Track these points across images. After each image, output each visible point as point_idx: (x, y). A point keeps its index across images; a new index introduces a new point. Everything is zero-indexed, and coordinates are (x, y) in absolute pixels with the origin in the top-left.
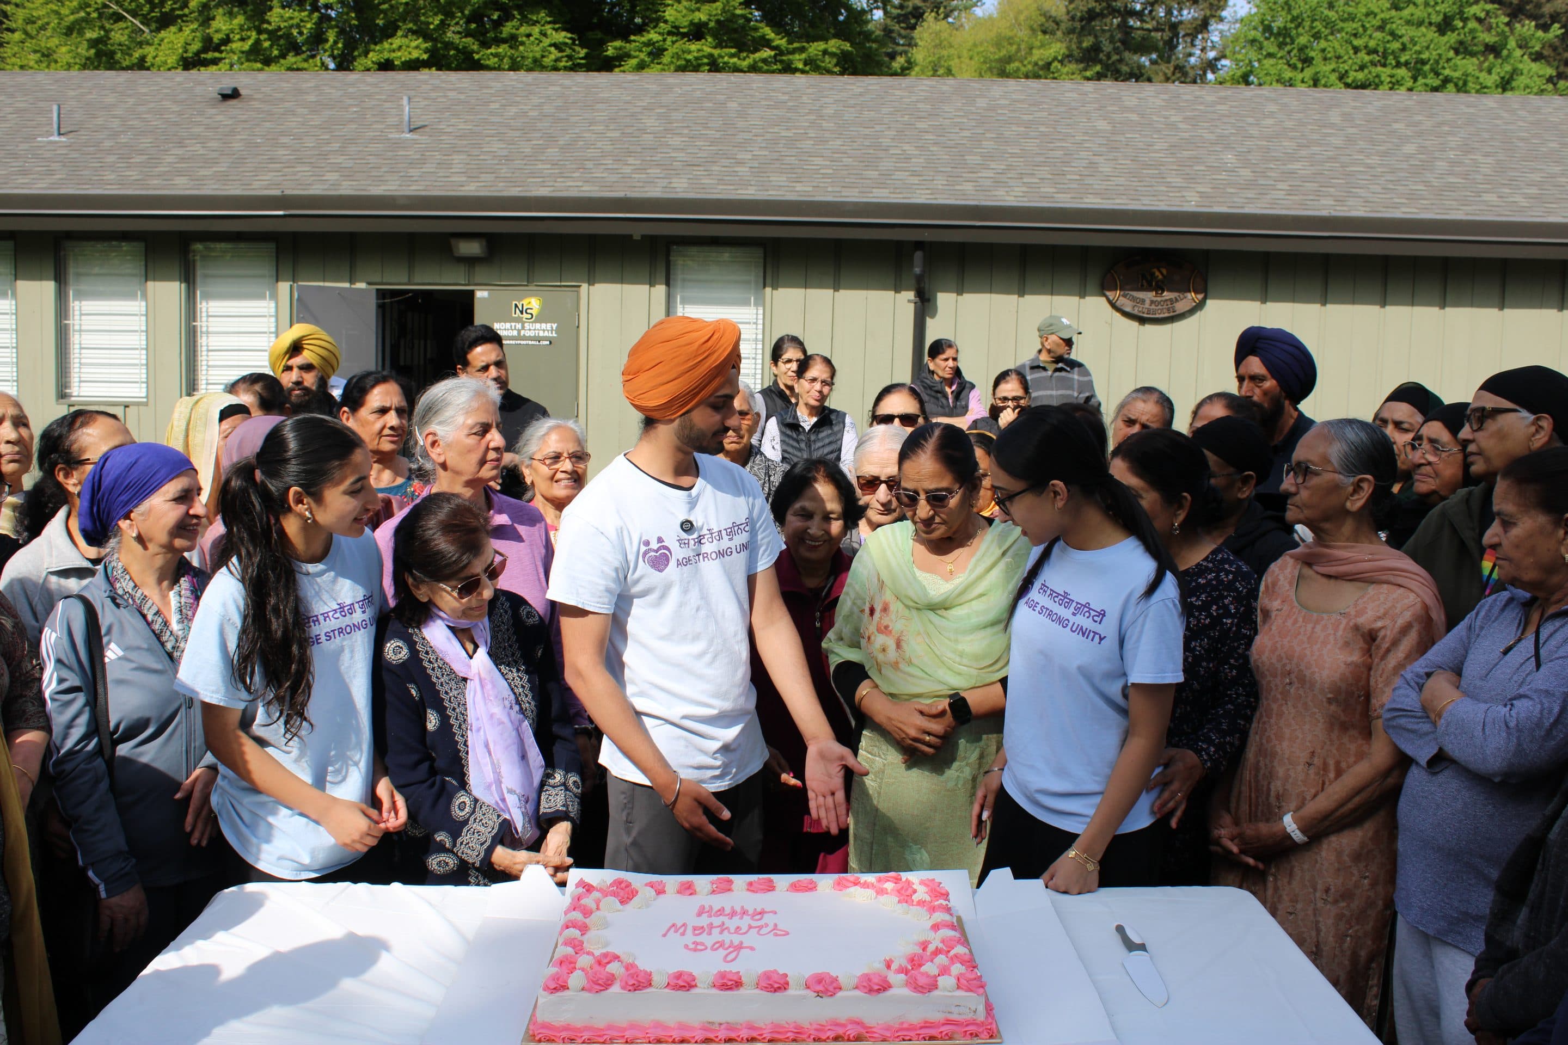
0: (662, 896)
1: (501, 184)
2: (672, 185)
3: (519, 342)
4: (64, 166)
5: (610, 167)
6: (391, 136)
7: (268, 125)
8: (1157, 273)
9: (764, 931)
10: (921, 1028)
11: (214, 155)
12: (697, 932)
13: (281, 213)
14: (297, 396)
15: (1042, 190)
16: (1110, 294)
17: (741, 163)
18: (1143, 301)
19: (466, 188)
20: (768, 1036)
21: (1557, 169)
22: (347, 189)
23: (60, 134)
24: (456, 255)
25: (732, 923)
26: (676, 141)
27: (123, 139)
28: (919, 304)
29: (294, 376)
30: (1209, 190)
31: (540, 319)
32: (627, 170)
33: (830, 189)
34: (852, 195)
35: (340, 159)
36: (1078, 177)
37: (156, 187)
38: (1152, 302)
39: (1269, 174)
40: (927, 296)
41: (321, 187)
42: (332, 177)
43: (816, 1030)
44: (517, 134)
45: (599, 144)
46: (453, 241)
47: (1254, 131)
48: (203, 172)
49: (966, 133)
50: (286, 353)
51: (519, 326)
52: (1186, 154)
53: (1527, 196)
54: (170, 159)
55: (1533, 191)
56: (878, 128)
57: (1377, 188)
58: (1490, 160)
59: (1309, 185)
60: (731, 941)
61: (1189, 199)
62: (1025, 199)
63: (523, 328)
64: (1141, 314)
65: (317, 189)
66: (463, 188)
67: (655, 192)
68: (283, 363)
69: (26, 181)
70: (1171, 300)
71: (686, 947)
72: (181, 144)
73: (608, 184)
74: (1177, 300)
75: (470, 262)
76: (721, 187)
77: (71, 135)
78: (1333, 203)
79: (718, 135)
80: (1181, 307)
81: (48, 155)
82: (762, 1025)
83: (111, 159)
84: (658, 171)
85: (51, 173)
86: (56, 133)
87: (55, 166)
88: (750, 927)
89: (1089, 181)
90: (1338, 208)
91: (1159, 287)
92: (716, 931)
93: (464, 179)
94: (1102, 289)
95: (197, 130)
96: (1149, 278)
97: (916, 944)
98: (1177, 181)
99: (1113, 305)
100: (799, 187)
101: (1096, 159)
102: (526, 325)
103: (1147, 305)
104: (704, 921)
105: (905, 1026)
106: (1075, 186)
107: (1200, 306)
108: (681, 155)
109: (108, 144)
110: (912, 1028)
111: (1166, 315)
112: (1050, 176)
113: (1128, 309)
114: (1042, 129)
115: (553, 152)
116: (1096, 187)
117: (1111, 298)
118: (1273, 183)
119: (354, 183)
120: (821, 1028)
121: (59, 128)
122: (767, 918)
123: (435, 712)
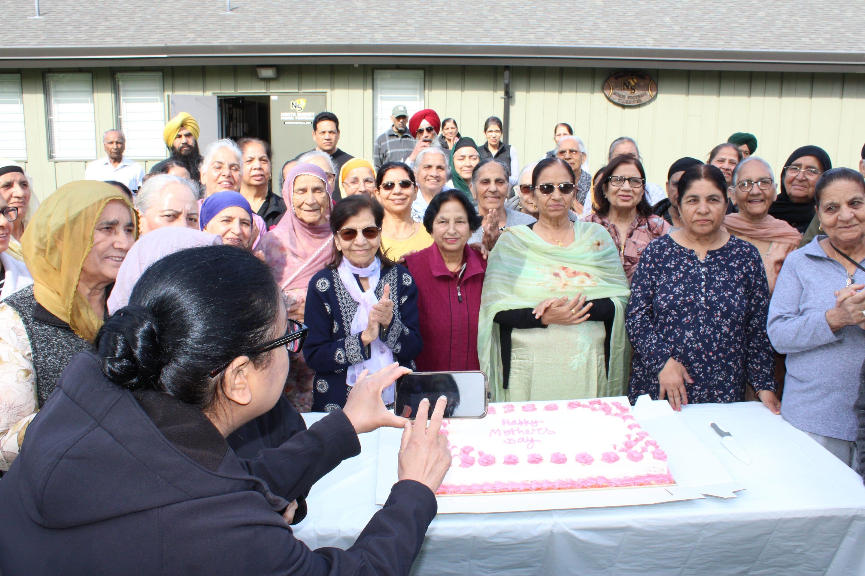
1: (283, 38)
2: (375, 37)
3: (294, 123)
4: (45, 33)
5: (340, 28)
6: (220, 13)
7: (153, 8)
8: (632, 82)
9: (541, 431)
10: (635, 479)
11: (125, 25)
12: (507, 433)
13: (165, 56)
14: (186, 150)
15: (571, 38)
16: (607, 92)
17: (410, 25)
18: (624, 97)
19: (264, 41)
20: (557, 487)
21: (839, 24)
22: (200, 42)
23: (39, 15)
24: (260, 77)
25: (523, 428)
26: (373, 14)
27: (75, 17)
28: (507, 99)
29: (184, 140)
30: (658, 37)
31: (306, 110)
32: (349, 29)
33: (458, 38)
34: (471, 42)
35: (194, 26)
36: (589, 31)
37: (96, 43)
38: (629, 97)
39: (689, 28)
40: (510, 95)
41: (186, 41)
42: (191, 36)
43: (582, 482)
44: (288, 11)
45: (333, 16)
46: (258, 70)
47: (679, 5)
48: (121, 35)
49: (528, 8)
50: (178, 128)
51: (294, 114)
52: (645, 18)
53: (825, 39)
54: (102, 28)
55: (828, 36)
56: (481, 5)
57: (746, 36)
58: (804, 20)
59: (711, 34)
60: (527, 438)
61: (648, 42)
62: (562, 43)
63: (297, 115)
64: (623, 104)
65: (184, 43)
66: (262, 41)
67: (366, 41)
68: (176, 134)
69: (25, 41)
70: (639, 96)
71: (504, 441)
72: (106, 20)
73: (340, 37)
74: (642, 96)
75: (267, 80)
76: (400, 38)
77: (46, 15)
78: (724, 44)
79: (396, 10)
80: (644, 99)
81: (35, 26)
82: (554, 481)
83: (70, 28)
84: (366, 30)
85: (38, 36)
86: (37, 15)
87: (40, 33)
88: (533, 430)
89: (595, 33)
90: (727, 46)
91: (633, 89)
92: (516, 433)
93: (262, 36)
94: (603, 89)
95: (114, 11)
96: (627, 84)
97: (624, 436)
98: (641, 32)
99: (609, 99)
100: (442, 38)
101: (599, 21)
102: (298, 114)
103: (626, 99)
104: (507, 427)
105: (627, 478)
106: (588, 35)
107: (654, 98)
108: (377, 21)
109: (66, 20)
110: (631, 479)
111: (636, 104)
112: (574, 31)
113: (616, 101)
114: (567, 5)
115: (308, 21)
116: (599, 36)
117: (607, 95)
118: (691, 33)
119: (203, 39)
120: (584, 481)
121: (39, 11)
122: (540, 425)
123: (338, 322)
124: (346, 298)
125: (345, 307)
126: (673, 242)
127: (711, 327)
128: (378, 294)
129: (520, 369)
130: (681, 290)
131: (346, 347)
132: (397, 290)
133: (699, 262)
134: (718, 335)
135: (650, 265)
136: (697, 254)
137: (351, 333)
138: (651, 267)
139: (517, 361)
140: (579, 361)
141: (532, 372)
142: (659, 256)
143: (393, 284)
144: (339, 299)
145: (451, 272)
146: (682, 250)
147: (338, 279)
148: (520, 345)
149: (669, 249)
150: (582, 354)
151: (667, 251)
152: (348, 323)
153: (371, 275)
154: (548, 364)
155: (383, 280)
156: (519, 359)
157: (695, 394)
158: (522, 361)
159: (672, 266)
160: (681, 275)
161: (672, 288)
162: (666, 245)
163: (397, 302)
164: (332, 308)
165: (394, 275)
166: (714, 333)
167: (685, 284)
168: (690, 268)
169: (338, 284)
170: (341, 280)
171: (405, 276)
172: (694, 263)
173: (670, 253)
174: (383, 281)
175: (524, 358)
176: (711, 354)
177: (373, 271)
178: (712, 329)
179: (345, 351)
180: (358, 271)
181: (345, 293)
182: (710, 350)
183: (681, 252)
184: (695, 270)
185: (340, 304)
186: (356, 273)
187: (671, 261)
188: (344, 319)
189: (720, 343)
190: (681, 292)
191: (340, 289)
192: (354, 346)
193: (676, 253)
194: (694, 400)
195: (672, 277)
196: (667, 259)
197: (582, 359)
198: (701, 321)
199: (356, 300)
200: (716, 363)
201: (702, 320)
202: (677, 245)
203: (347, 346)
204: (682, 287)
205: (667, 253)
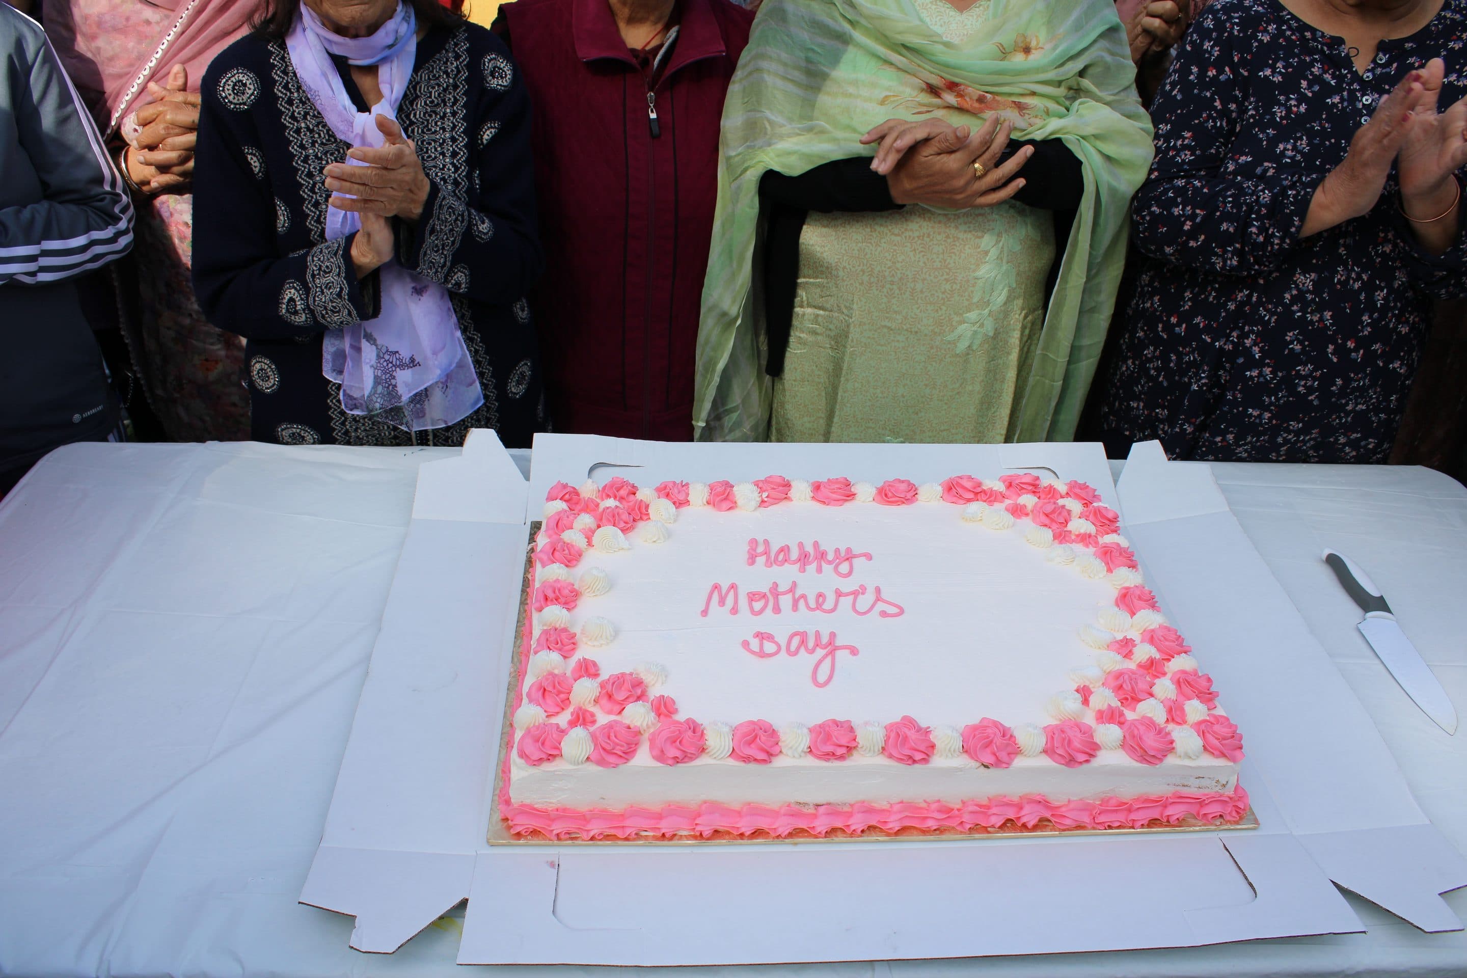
0: (685, 510)
9: (861, 603)
12: (756, 605)
20: (897, 824)
25: (808, 583)
43: (975, 814)
60: (816, 631)
71: (745, 642)
88: (838, 593)
92: (785, 603)
97: (1109, 647)
104: (762, 575)
105: (1113, 804)
120: (982, 811)
122: (860, 570)
123: (287, 204)
124: (311, 131)
125: (307, 157)
126: (1283, 8)
127: (1364, 271)
128: (408, 116)
129: (814, 333)
130: (1299, 152)
131: (309, 278)
132: (464, 106)
133: (1356, 77)
134: (1380, 296)
135: (1221, 71)
136: (1353, 52)
137: (328, 234)
138: (1222, 78)
139: (809, 310)
140: (975, 328)
141: (845, 347)
142: (1243, 44)
143: (455, 87)
144: (290, 134)
145: (633, 51)
146: (1308, 35)
147: (285, 72)
148: (823, 269)
149: (1272, 28)
150: (986, 311)
151: (1265, 31)
152: (317, 204)
153: (385, 60)
154: (890, 328)
155: (423, 74)
156: (815, 307)
157: (1284, 439)
158: (821, 312)
159: (1278, 79)
160: (1303, 108)
161: (1273, 142)
162: (1263, 15)
163: (462, 141)
164: (265, 161)
165: (457, 57)
166: (1370, 288)
167: (1311, 134)
168: (1328, 91)
169: (286, 87)
170: (295, 74)
171: (490, 61)
172: (1340, 79)
173: (1274, 38)
174: (425, 77)
175: (828, 306)
176: (1350, 344)
177: (390, 47)
178: (1365, 277)
179: (307, 290)
180: (344, 46)
181: (306, 114)
182: (1352, 333)
183: (1303, 38)
184: (1342, 100)
185: (294, 149)
186: (337, 51)
187: (1275, 61)
188: (305, 193)
189: (1383, 316)
190: (1299, 157)
191: (290, 102)
192: (330, 278)
193: (1288, 39)
194: (1278, 452)
195: (1276, 109)
196: (1266, 55)
197: (982, 325)
198: (1342, 251)
199: (340, 136)
200: (1358, 368)
201: (1346, 247)
202: (1294, 17)
203: (313, 276)
204: (1303, 144)
205: (1266, 39)
